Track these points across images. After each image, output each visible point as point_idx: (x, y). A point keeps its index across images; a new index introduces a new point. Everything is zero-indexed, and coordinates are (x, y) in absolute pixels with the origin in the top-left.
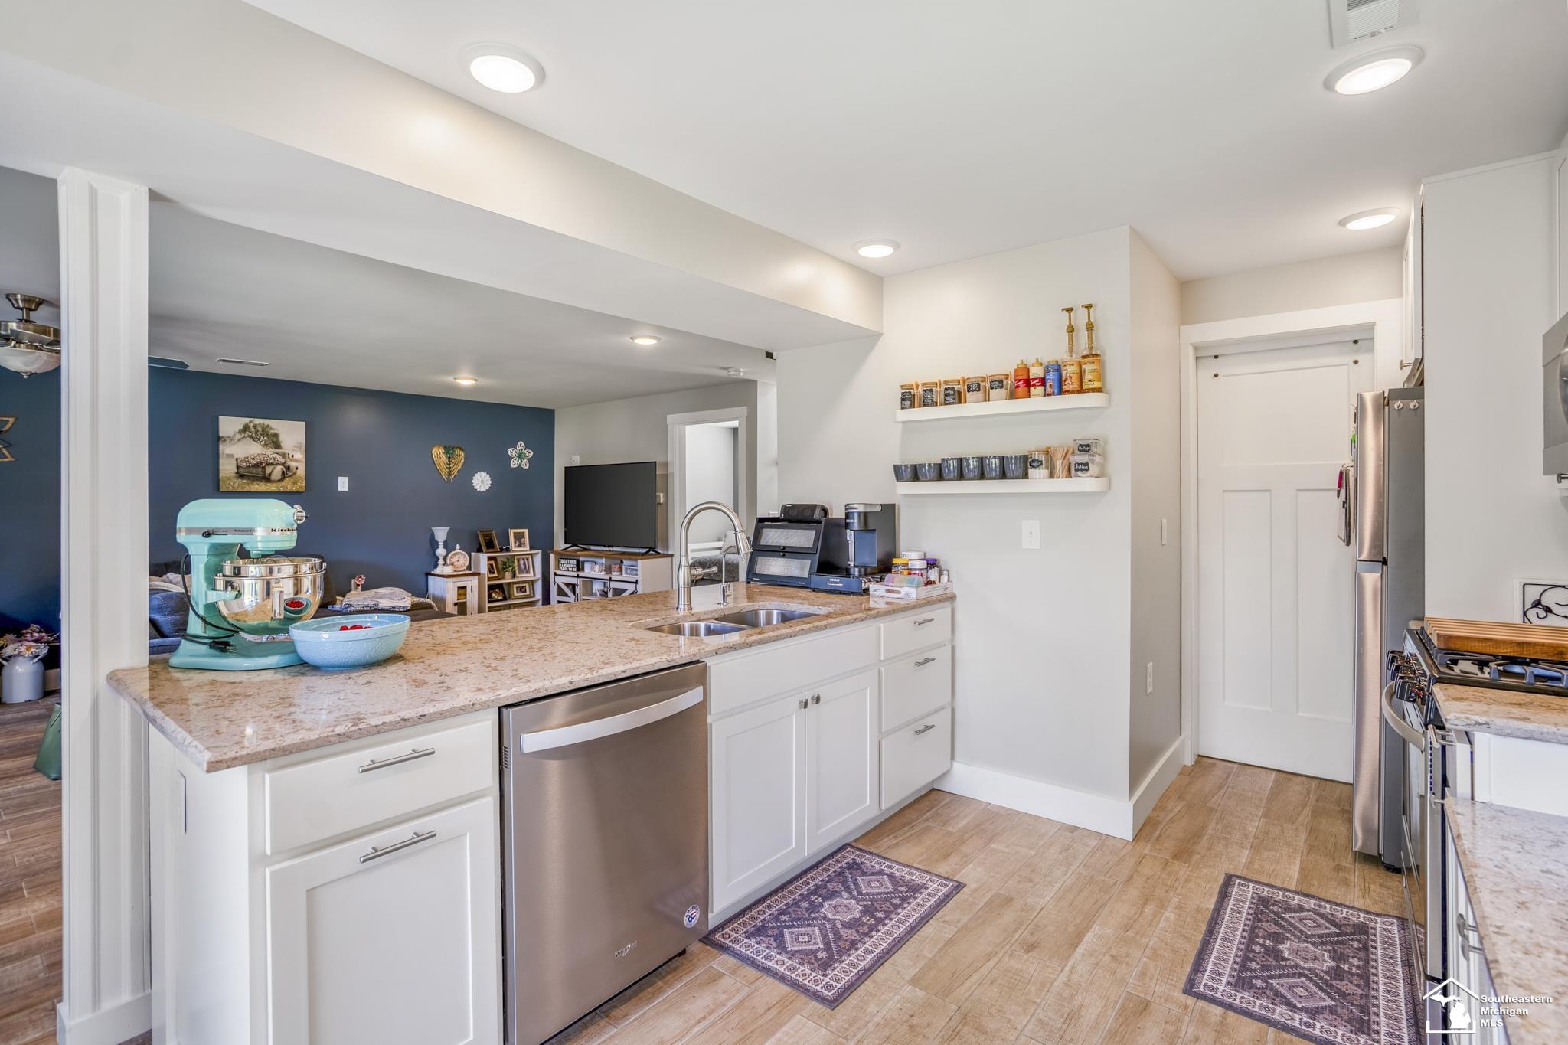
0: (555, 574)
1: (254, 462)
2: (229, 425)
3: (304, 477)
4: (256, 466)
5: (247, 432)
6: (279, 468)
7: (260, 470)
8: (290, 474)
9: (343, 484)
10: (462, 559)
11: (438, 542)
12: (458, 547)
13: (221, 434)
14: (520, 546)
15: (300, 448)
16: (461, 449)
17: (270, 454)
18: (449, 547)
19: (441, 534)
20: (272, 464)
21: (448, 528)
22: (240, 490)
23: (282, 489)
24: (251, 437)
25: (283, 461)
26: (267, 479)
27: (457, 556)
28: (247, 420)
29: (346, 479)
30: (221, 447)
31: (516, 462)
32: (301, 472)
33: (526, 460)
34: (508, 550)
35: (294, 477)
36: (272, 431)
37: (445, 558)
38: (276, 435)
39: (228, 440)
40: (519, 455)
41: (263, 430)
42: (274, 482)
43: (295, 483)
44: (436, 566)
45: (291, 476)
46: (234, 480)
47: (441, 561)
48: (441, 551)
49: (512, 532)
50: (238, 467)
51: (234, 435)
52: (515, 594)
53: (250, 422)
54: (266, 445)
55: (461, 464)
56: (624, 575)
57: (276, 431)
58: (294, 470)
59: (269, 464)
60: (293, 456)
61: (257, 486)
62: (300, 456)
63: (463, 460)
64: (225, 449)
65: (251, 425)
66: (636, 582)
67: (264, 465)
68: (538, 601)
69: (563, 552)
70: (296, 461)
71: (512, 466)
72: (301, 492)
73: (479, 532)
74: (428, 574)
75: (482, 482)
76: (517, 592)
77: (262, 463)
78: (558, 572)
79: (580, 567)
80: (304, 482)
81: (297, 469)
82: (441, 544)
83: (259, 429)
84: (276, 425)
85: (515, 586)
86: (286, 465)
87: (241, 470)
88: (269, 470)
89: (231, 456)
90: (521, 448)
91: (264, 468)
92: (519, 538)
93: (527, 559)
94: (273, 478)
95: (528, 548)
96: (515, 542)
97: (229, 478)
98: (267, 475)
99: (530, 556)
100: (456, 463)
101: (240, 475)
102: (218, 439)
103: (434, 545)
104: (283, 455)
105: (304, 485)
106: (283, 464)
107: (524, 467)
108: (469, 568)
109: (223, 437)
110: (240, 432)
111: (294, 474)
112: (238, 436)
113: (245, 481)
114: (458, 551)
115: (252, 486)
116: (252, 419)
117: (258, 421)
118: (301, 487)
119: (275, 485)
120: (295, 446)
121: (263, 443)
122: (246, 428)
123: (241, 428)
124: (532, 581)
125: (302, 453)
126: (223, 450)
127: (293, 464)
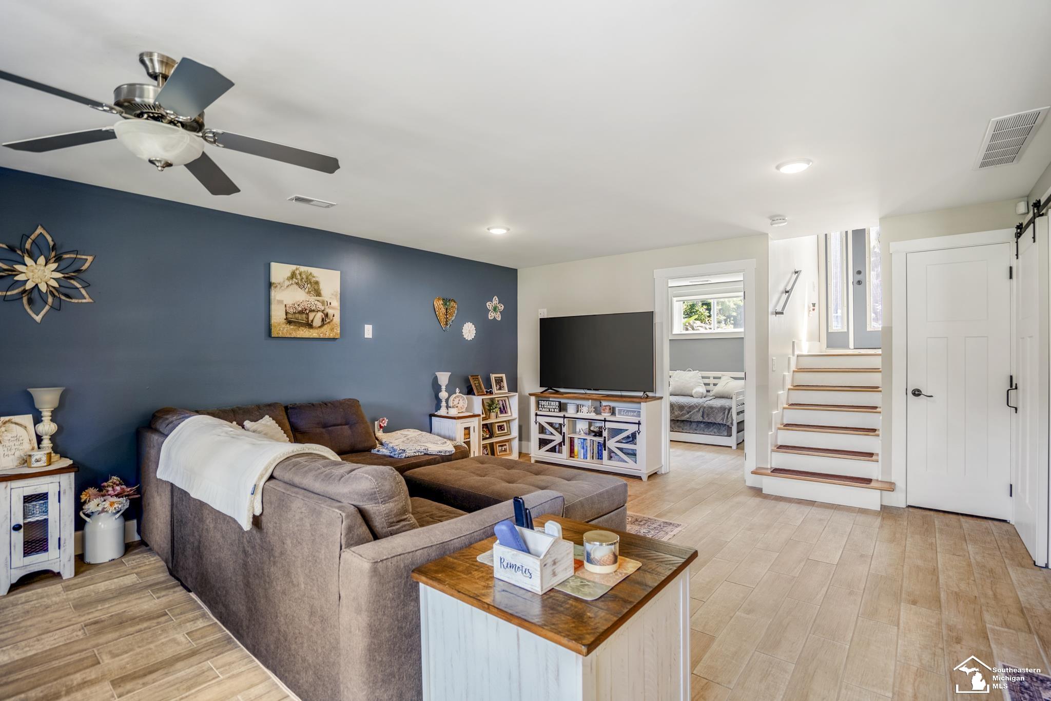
0: (536, 415)
1: (300, 309)
2: (280, 271)
3: (339, 324)
4: (301, 312)
5: (294, 279)
6: (319, 315)
7: (304, 316)
8: (328, 321)
9: (368, 331)
10: (461, 402)
11: (441, 386)
12: (458, 391)
13: (273, 280)
14: (500, 389)
15: (336, 296)
16: (454, 302)
17: (313, 299)
18: (451, 392)
19: (444, 378)
20: (314, 311)
21: (449, 374)
22: (288, 336)
23: (322, 336)
24: (297, 284)
25: (323, 309)
26: (310, 325)
27: (458, 399)
28: (294, 267)
29: (370, 327)
30: (273, 293)
31: (492, 314)
32: (337, 319)
33: (499, 313)
34: (491, 393)
35: (331, 324)
36: (314, 279)
37: (447, 401)
38: (317, 283)
39: (279, 286)
40: (494, 308)
41: (307, 278)
42: (316, 328)
43: (332, 329)
44: (438, 407)
45: (329, 322)
46: (284, 326)
47: (444, 404)
48: (443, 395)
49: (493, 376)
50: (287, 313)
51: (284, 281)
52: (498, 432)
53: (297, 269)
54: (309, 292)
55: (455, 315)
56: (617, 416)
57: (317, 279)
58: (331, 318)
59: (311, 311)
60: (330, 304)
61: (302, 332)
62: (336, 303)
63: (456, 312)
64: (276, 295)
65: (297, 272)
66: (639, 423)
67: (308, 312)
68: (515, 438)
69: (542, 394)
70: (333, 308)
71: (490, 318)
72: (337, 339)
73: (470, 377)
74: (431, 416)
75: (469, 331)
76: (499, 430)
77: (306, 310)
78: (539, 413)
79: (562, 407)
80: (339, 329)
81: (334, 316)
82: (443, 388)
83: (304, 276)
84: (318, 273)
85: (497, 425)
86: (325, 312)
87: (290, 316)
88: (311, 316)
89: (280, 302)
90: (495, 302)
91: (307, 314)
92: (499, 381)
93: (505, 401)
94: (315, 324)
95: (507, 391)
96: (496, 386)
97: (279, 324)
98: (310, 322)
99: (506, 398)
100: (451, 315)
101: (289, 322)
102: (270, 285)
103: (436, 388)
104: (323, 303)
105: (339, 332)
106: (323, 311)
107: (497, 319)
108: (467, 410)
109: (274, 283)
110: (288, 279)
111: (332, 321)
112: (287, 283)
113: (292, 327)
114: (458, 394)
115: (298, 332)
116: (298, 266)
117: (303, 269)
118: (336, 334)
119: (316, 331)
120: (332, 294)
121: (307, 290)
122: (293, 275)
123: (289, 274)
124: (509, 421)
125: (337, 301)
126: (275, 296)
127: (330, 312)
